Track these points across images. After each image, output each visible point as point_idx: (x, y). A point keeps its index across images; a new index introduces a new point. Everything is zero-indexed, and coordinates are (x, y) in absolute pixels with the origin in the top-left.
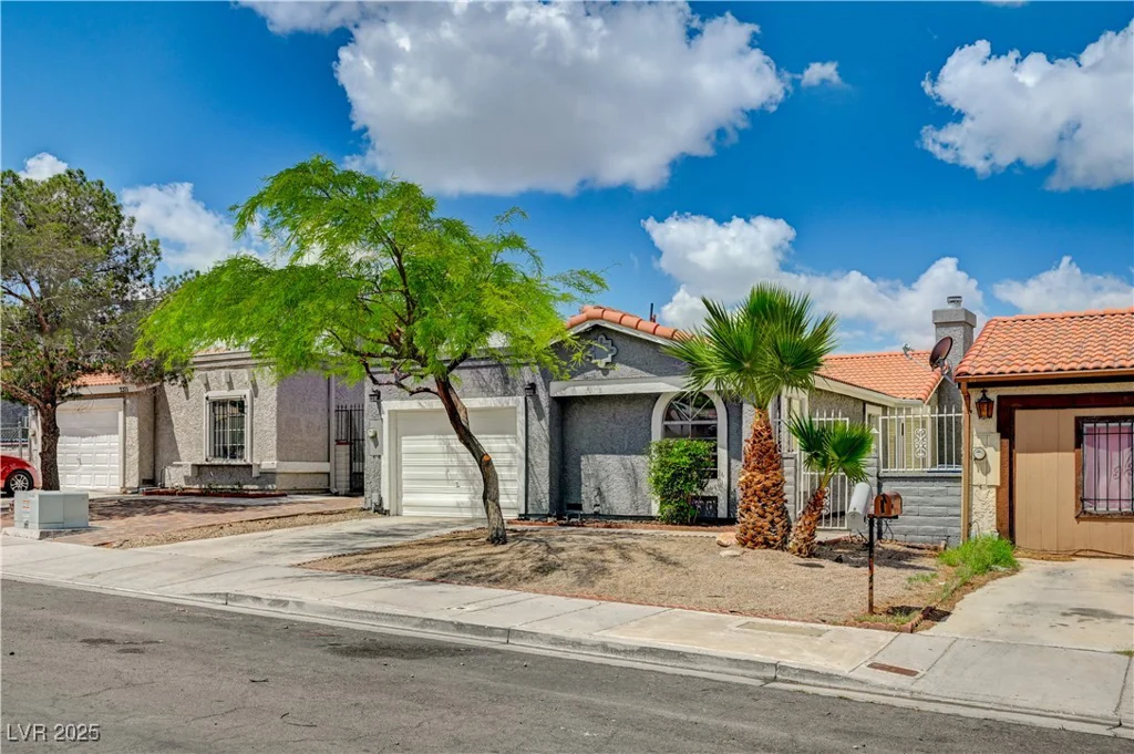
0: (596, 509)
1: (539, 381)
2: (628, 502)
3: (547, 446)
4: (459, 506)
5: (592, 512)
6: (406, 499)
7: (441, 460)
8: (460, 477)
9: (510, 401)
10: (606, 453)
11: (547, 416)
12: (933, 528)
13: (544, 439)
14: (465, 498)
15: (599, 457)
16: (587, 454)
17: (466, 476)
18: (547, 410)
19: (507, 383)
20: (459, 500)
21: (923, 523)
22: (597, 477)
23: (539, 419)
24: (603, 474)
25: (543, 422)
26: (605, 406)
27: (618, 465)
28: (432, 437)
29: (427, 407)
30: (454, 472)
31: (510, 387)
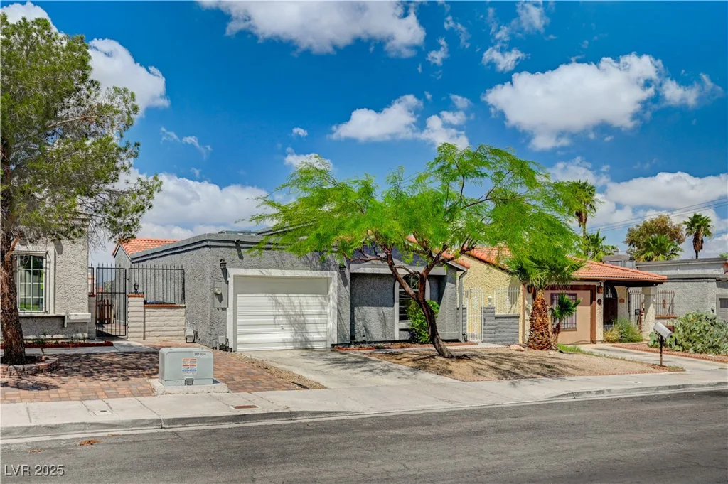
0: (364, 338)
1: (345, 263)
2: (381, 333)
3: (349, 302)
4: (284, 342)
5: (361, 340)
6: (239, 339)
7: (270, 311)
8: (285, 323)
9: (328, 274)
10: (369, 306)
11: (349, 284)
12: (510, 338)
13: (347, 297)
14: (288, 336)
15: (365, 308)
16: (357, 306)
17: (290, 321)
18: (349, 281)
19: (324, 262)
20: (284, 337)
21: (508, 336)
22: (364, 319)
23: (345, 286)
24: (367, 318)
25: (347, 287)
26: (368, 280)
27: (375, 313)
28: (264, 295)
29: (267, 275)
30: (281, 319)
31: (326, 265)
